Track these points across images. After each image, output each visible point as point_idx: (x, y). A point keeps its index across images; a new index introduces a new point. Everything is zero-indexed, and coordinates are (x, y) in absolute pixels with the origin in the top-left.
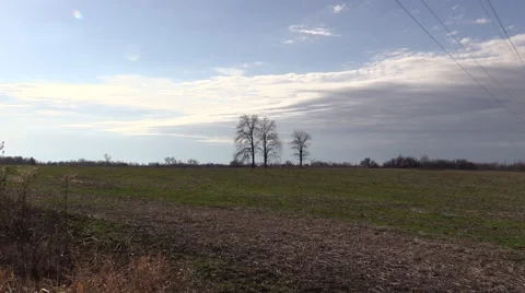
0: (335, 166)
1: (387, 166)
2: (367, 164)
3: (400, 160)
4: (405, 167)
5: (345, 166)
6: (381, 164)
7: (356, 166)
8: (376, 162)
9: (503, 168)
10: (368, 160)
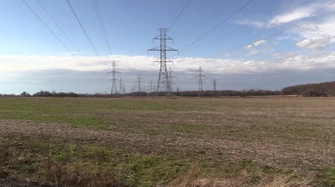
0: (6, 96)
1: (35, 95)
2: (24, 95)
3: (42, 92)
4: (44, 96)
5: (12, 96)
6: (32, 94)
7: (18, 96)
8: (29, 93)
9: (90, 96)
10: (25, 93)
